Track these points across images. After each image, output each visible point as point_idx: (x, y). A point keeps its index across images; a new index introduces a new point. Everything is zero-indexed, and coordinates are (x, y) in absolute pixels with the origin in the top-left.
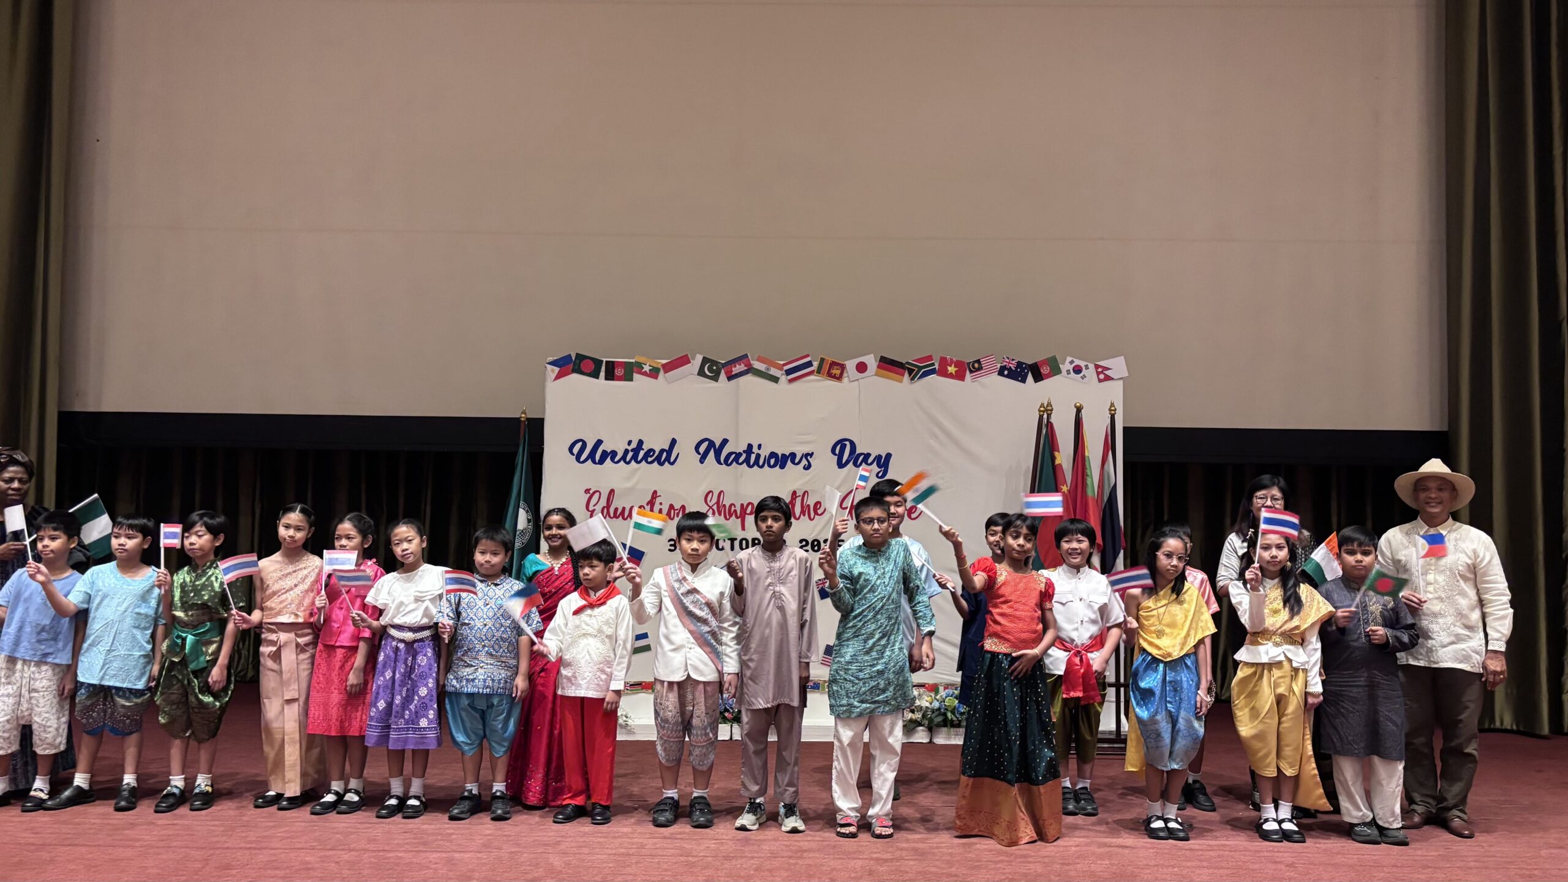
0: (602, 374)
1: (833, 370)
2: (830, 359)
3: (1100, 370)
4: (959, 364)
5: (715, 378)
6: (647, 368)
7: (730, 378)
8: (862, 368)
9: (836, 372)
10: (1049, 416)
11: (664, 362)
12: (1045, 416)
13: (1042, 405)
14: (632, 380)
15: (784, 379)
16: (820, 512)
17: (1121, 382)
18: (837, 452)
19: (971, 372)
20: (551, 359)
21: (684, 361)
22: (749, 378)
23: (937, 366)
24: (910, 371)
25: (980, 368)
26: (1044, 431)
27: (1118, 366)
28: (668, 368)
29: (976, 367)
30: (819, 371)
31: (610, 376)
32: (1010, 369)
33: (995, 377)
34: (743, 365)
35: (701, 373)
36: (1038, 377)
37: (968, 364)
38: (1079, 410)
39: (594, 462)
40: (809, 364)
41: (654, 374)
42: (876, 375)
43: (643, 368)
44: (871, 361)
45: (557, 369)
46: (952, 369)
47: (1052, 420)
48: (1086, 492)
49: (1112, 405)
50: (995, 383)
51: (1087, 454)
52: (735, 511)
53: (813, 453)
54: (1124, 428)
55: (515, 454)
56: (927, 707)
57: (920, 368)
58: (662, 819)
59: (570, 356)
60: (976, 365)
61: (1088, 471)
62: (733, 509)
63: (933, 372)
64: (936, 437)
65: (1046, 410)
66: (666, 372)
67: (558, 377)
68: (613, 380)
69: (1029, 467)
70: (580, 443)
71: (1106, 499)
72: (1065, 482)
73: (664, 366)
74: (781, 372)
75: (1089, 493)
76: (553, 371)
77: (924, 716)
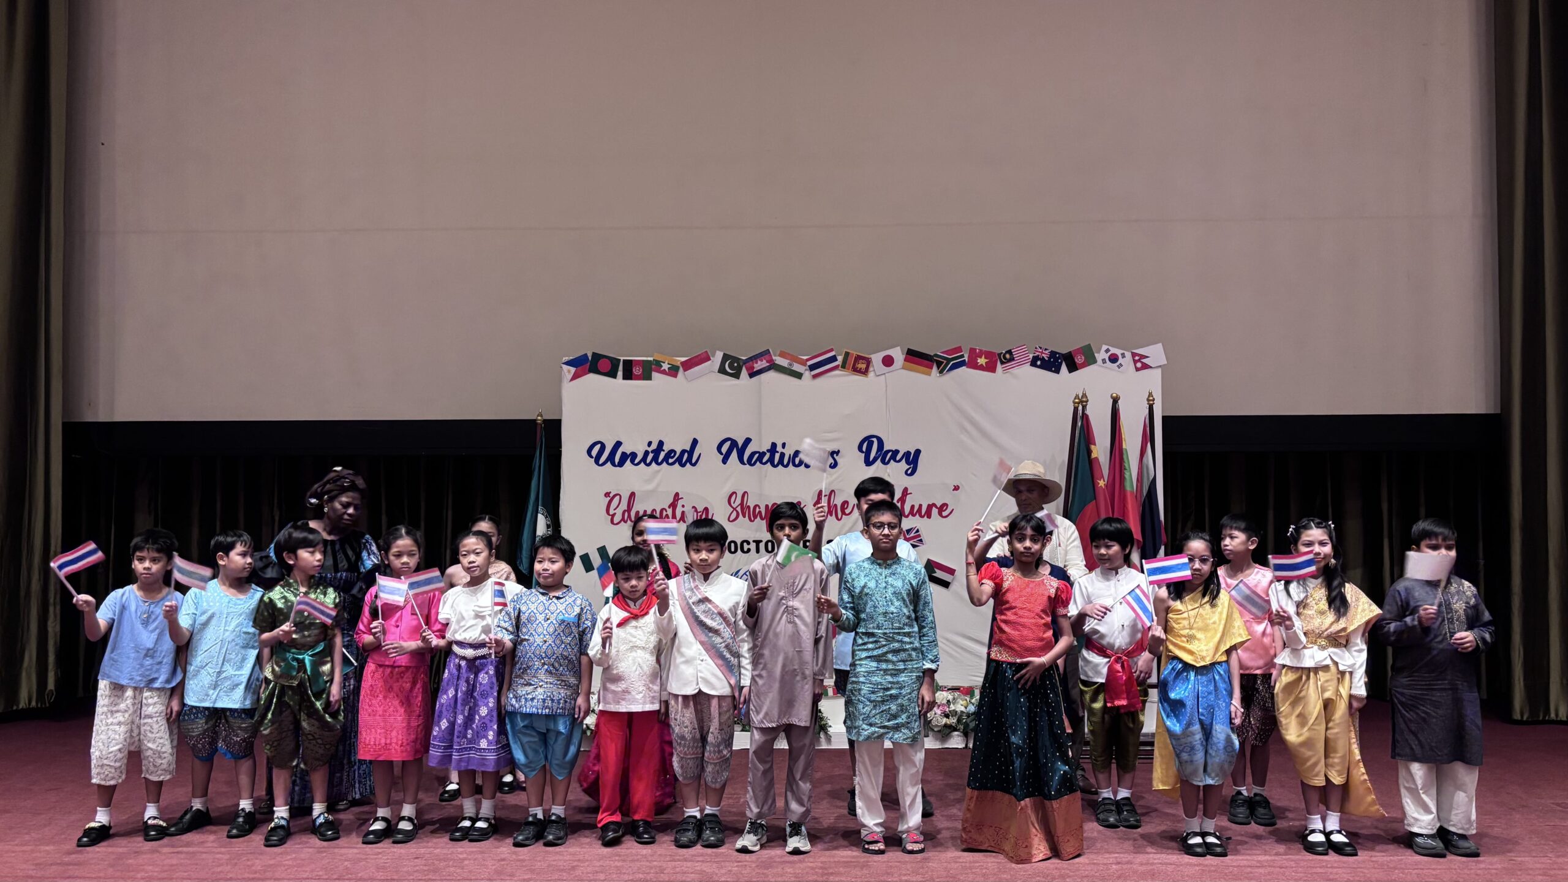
0: (620, 374)
1: (859, 365)
2: (855, 353)
3: (1137, 358)
4: (989, 355)
5: (737, 376)
6: (665, 367)
7: (753, 374)
8: (888, 361)
9: (863, 366)
10: (1084, 408)
11: (683, 359)
12: (1080, 408)
13: (1077, 397)
14: (649, 378)
15: (807, 375)
16: (847, 511)
17: (1159, 371)
18: (864, 449)
19: (1002, 363)
20: (566, 359)
21: (704, 358)
22: (771, 375)
23: (966, 358)
24: (939, 364)
25: (1012, 359)
26: (1079, 424)
27: (1155, 354)
28: (688, 365)
29: (1008, 358)
31: (628, 376)
32: (1043, 360)
33: (1027, 369)
34: (764, 361)
35: (722, 370)
36: (1073, 367)
37: (999, 355)
38: (1115, 401)
39: (613, 464)
40: (833, 359)
41: (673, 372)
42: (903, 368)
43: (661, 366)
44: (898, 354)
45: (573, 370)
46: (982, 361)
47: (1088, 412)
48: (1124, 486)
49: (1150, 394)
50: (1027, 375)
51: (1124, 447)
52: (760, 512)
53: (839, 451)
54: (1164, 418)
55: (533, 456)
56: (962, 712)
57: (949, 360)
58: (684, 839)
59: (586, 355)
60: (1008, 356)
61: (1126, 465)
62: (757, 510)
63: (962, 364)
64: (966, 431)
65: (1081, 402)
66: (685, 370)
67: (575, 377)
68: (631, 379)
69: (1063, 461)
70: (599, 446)
71: (1145, 495)
72: (1102, 477)
73: (683, 364)
74: (804, 368)
75: (1128, 488)
76: (569, 371)
77: (959, 721)
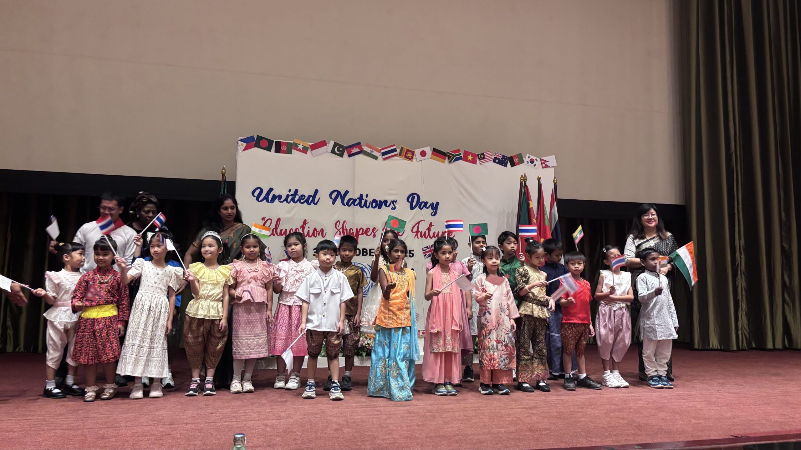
0: (273, 149)
2: (406, 148)
3: (543, 162)
4: (473, 155)
5: (341, 155)
6: (300, 147)
7: (350, 155)
8: (423, 154)
9: (409, 155)
10: (525, 182)
13: (522, 177)
14: (291, 153)
15: (380, 158)
17: (553, 169)
18: (410, 200)
19: (480, 159)
20: (240, 138)
21: (323, 144)
22: (361, 156)
23: (462, 155)
24: (449, 157)
26: (523, 190)
27: (551, 160)
28: (314, 147)
29: (482, 157)
30: (400, 154)
31: (278, 150)
32: (499, 159)
33: (492, 163)
34: (357, 149)
35: (333, 152)
36: (513, 165)
37: (478, 155)
38: (539, 179)
39: (268, 201)
40: (395, 150)
41: (305, 150)
42: (431, 158)
43: (298, 147)
44: (428, 150)
45: (245, 144)
46: (470, 158)
47: (528, 183)
48: (545, 223)
49: (555, 178)
50: (491, 166)
51: (545, 203)
53: (396, 201)
57: (454, 156)
59: (253, 136)
61: (545, 212)
62: (351, 231)
63: (460, 158)
64: (462, 194)
65: (524, 179)
66: (312, 150)
67: (245, 149)
68: (280, 153)
70: (259, 190)
71: (553, 228)
72: (535, 219)
73: (311, 146)
74: (379, 154)
76: (242, 145)
